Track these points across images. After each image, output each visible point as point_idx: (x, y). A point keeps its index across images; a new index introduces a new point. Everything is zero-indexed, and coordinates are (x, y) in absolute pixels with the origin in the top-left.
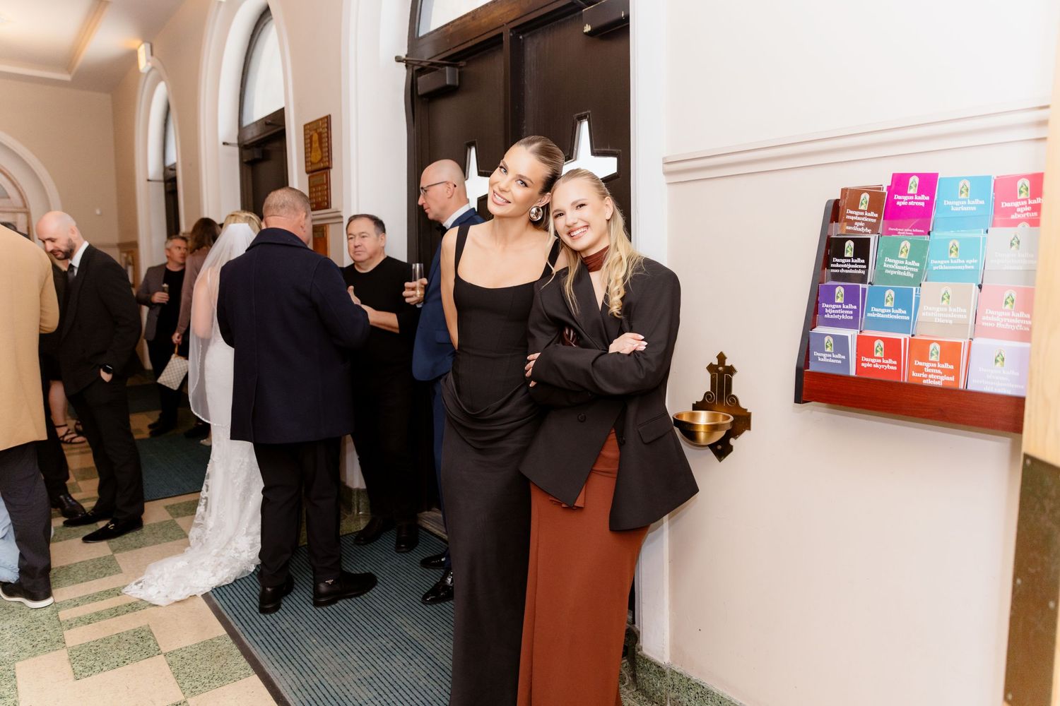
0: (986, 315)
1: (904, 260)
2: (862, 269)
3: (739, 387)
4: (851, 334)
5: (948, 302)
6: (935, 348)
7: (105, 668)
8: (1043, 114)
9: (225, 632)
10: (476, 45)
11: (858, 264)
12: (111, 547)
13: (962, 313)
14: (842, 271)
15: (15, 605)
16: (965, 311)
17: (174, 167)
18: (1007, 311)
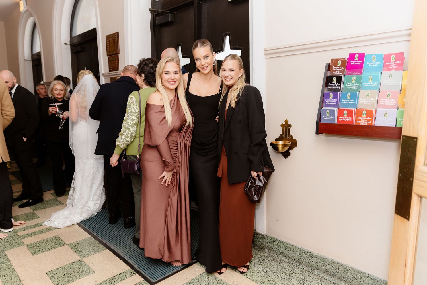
0: (381, 101)
1: (354, 83)
2: (339, 87)
3: (293, 132)
4: (336, 109)
5: (369, 97)
6: (364, 112)
7: (44, 251)
8: (409, 32)
9: (91, 236)
10: (182, 5)
11: (337, 85)
12: (32, 209)
13: (373, 100)
14: (332, 88)
16: (374, 99)
17: (39, 54)
18: (388, 99)
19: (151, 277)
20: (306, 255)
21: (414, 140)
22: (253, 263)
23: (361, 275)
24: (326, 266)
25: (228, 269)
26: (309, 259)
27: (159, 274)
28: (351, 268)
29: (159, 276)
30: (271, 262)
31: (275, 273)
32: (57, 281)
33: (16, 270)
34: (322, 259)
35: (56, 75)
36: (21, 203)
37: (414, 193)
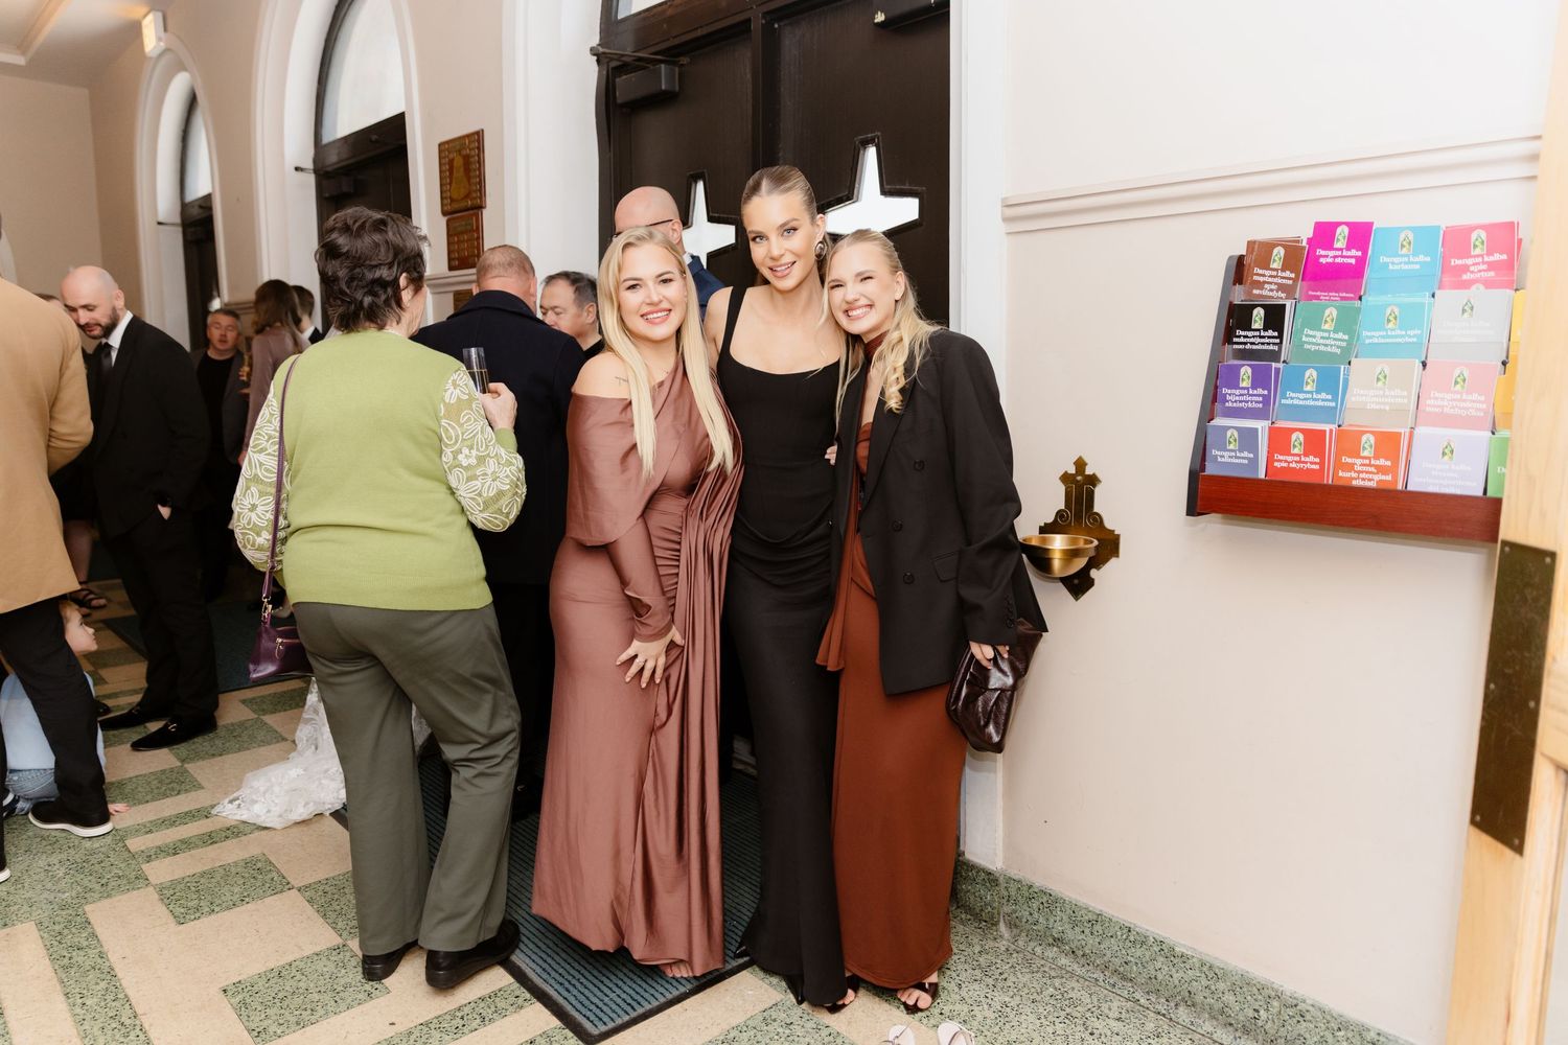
0: (1430, 399)
1: (1329, 331)
2: (1274, 344)
3: (1104, 503)
4: (1261, 426)
5: (1384, 383)
6: (1368, 440)
7: (217, 909)
8: (1533, 146)
10: (708, 35)
11: (1269, 337)
12: (177, 756)
13: (1402, 397)
14: (1248, 346)
15: (58, 834)
16: (1405, 393)
17: (206, 203)
18: (1457, 392)
19: (585, 1016)
20: (1148, 954)
21: (1544, 560)
22: (954, 975)
23: (1350, 1035)
24: (1221, 995)
25: (862, 992)
26: (1159, 965)
27: (614, 1007)
28: (1313, 1006)
29: (614, 1011)
30: (1019, 974)
31: (1034, 1016)
32: (258, 1019)
33: (120, 975)
34: (1205, 969)
35: (266, 279)
36: (140, 733)
37: (1543, 754)
